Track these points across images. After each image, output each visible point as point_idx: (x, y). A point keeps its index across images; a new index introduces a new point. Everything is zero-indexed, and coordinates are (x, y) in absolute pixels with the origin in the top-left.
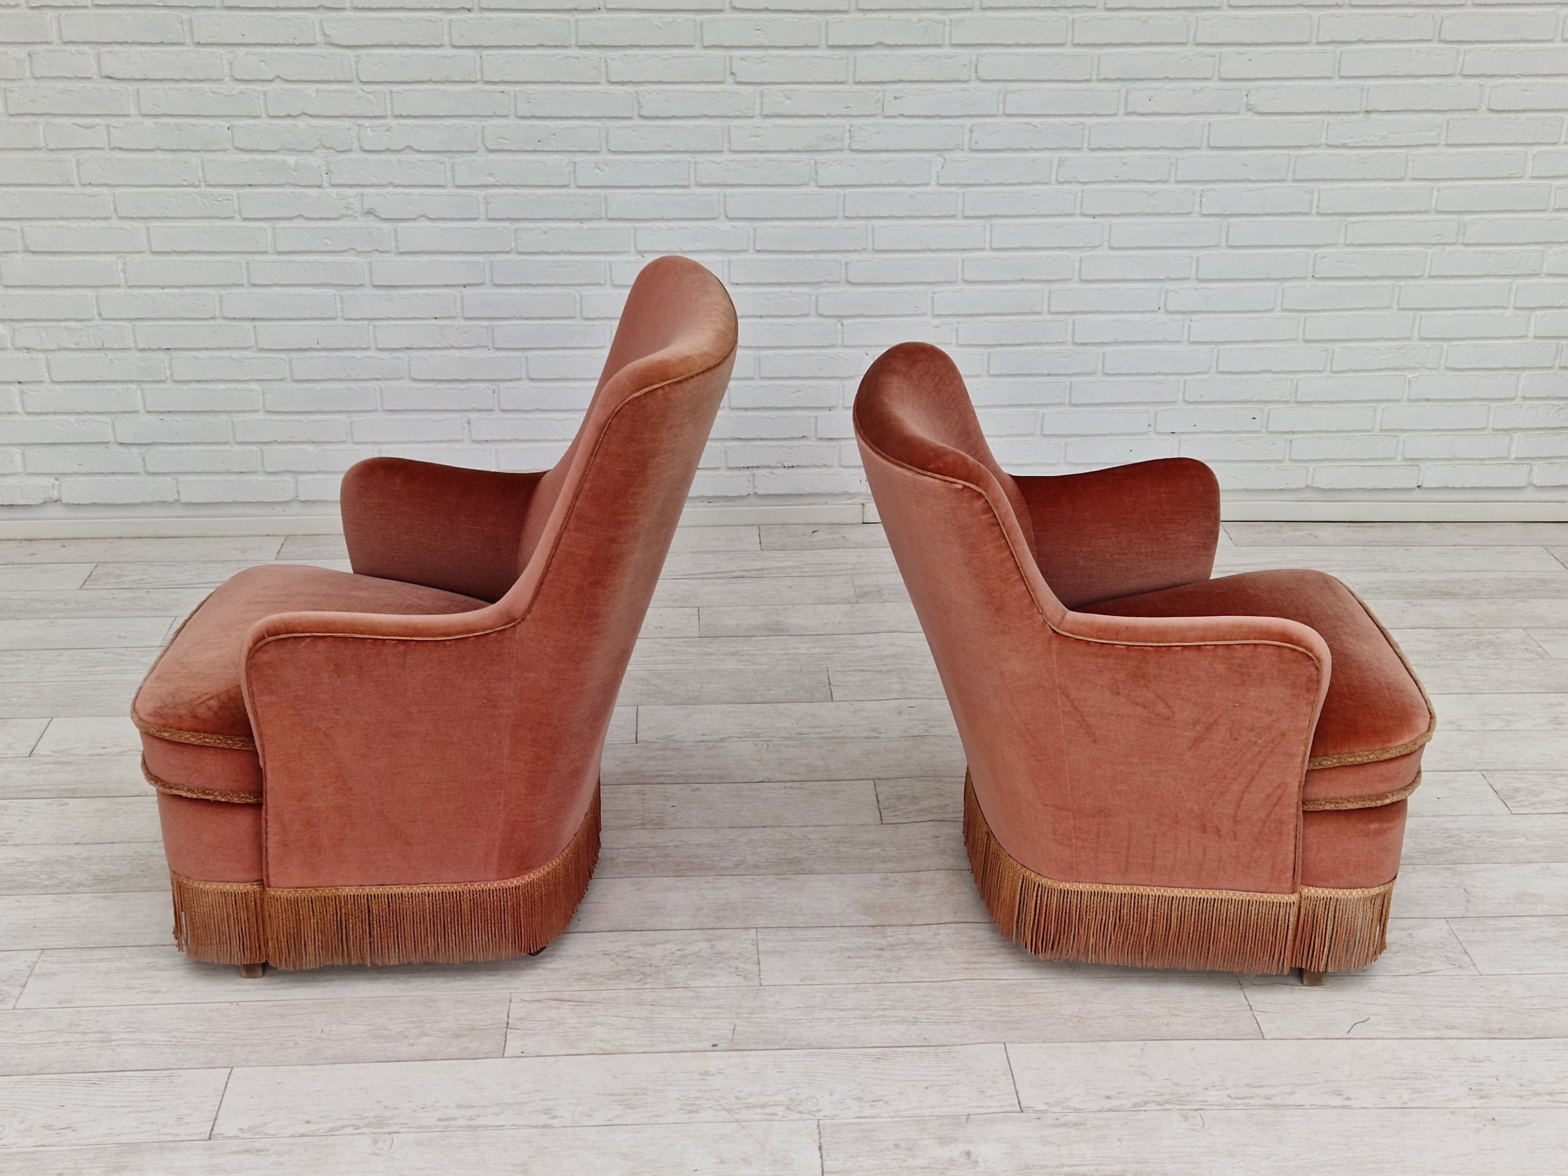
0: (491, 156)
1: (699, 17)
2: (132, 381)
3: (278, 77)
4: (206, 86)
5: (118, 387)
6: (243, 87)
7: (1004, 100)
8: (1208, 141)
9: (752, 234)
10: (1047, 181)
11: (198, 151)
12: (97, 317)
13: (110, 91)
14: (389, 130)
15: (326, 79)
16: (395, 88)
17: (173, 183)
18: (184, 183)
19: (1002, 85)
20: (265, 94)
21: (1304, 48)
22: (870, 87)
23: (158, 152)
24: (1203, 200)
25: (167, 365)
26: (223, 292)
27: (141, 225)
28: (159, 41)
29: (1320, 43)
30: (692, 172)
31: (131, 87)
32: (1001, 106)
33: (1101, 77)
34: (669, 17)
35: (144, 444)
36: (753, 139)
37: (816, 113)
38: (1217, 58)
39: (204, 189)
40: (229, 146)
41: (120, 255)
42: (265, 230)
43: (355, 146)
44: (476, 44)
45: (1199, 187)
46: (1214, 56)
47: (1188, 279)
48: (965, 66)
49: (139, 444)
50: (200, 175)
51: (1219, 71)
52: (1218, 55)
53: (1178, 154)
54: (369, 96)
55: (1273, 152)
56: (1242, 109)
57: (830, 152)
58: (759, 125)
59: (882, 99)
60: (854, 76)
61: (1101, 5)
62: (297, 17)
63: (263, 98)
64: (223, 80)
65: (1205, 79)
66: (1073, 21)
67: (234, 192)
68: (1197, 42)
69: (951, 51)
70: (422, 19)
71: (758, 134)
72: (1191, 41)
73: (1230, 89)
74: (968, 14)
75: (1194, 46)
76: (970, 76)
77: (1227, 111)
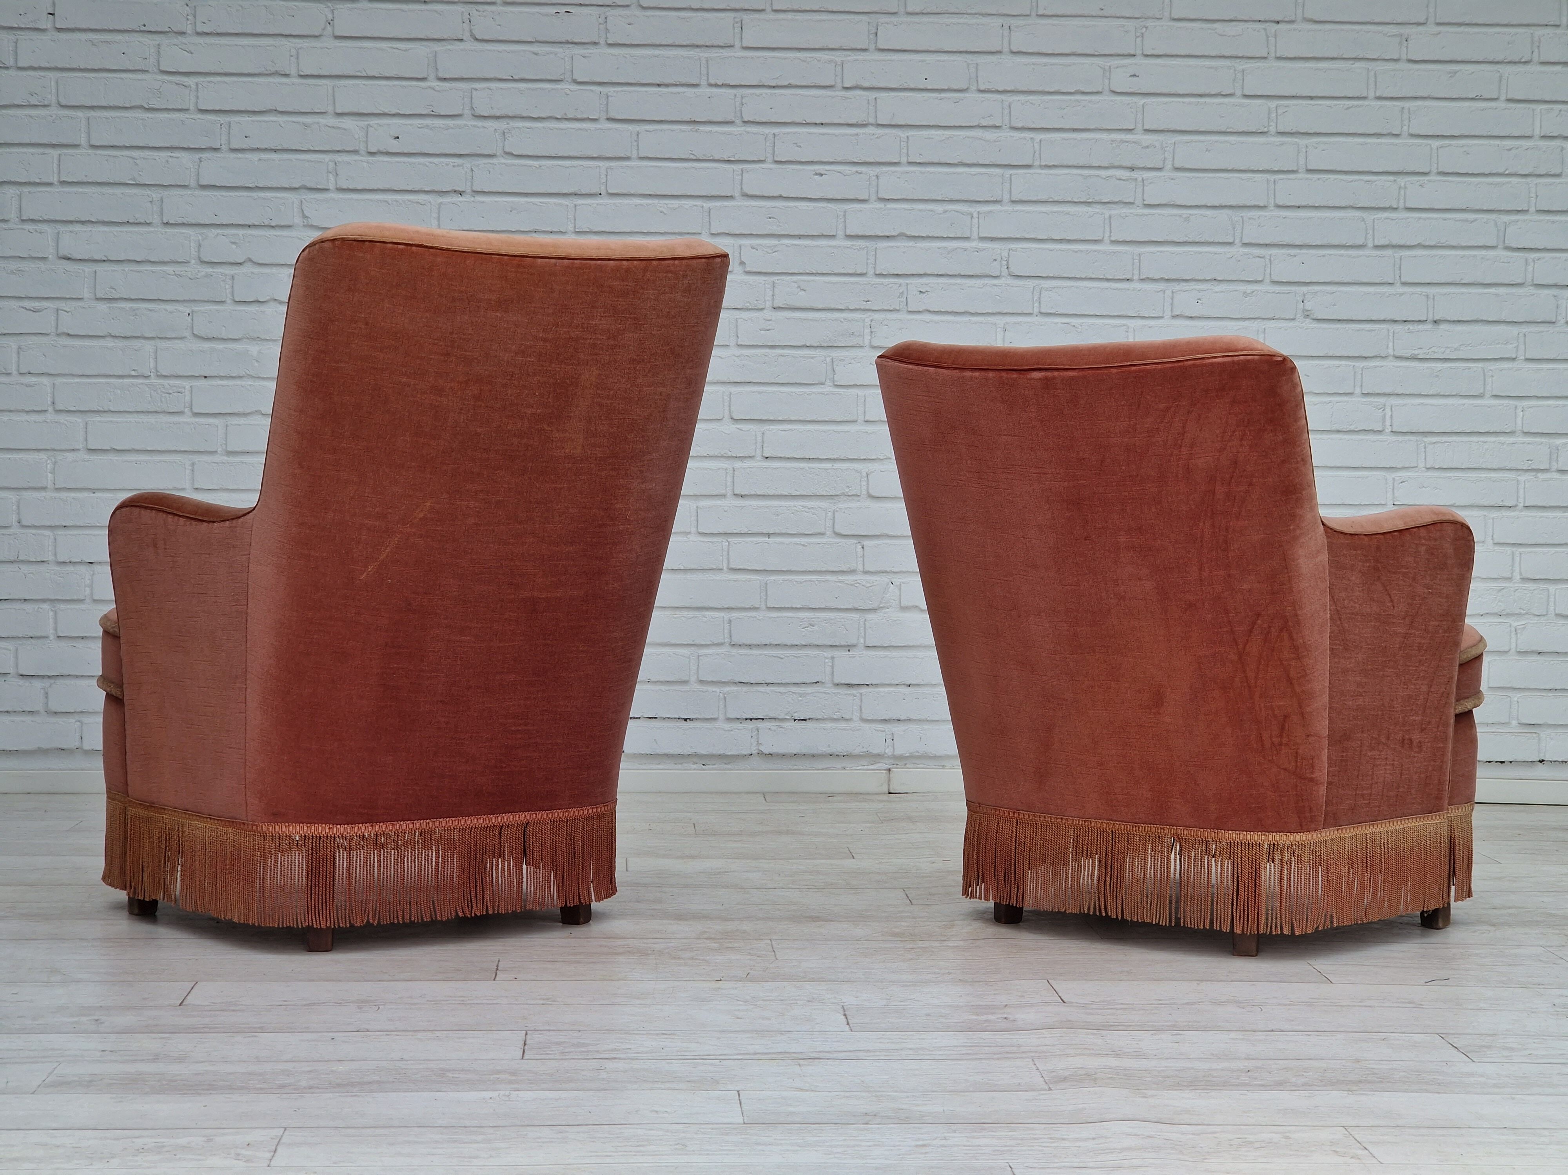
1: (707, 204)
2: (44, 601)
3: (250, 260)
4: (169, 269)
5: (28, 607)
6: (209, 270)
7: (1040, 298)
9: (759, 439)
11: (153, 338)
12: (15, 524)
13: (66, 271)
17: (120, 373)
18: (133, 373)
19: (1036, 282)
20: (233, 277)
21: (1360, 252)
22: (892, 280)
23: (109, 339)
25: (88, 582)
27: (79, 420)
28: (125, 220)
29: (1377, 247)
31: (88, 268)
32: (1036, 304)
33: (1143, 277)
34: (675, 203)
35: (49, 677)
36: (762, 332)
37: (833, 307)
38: (1267, 260)
39: (154, 380)
40: (187, 334)
41: (50, 453)
42: (217, 427)
46: (1263, 257)
48: (995, 260)
49: (43, 677)
50: (152, 365)
51: (1270, 274)
52: (1268, 257)
55: (1337, 362)
56: (1298, 316)
57: (848, 349)
58: (769, 318)
59: (905, 293)
60: (875, 268)
61: (1138, 201)
62: (276, 198)
63: (230, 282)
64: (188, 262)
65: (1256, 282)
66: (1110, 217)
67: (187, 384)
68: (1244, 242)
69: (980, 245)
70: (409, 201)
71: (768, 328)
72: (1237, 241)
73: (1284, 293)
74: (997, 207)
75: (1242, 246)
76: (1001, 272)
77: (1283, 317)
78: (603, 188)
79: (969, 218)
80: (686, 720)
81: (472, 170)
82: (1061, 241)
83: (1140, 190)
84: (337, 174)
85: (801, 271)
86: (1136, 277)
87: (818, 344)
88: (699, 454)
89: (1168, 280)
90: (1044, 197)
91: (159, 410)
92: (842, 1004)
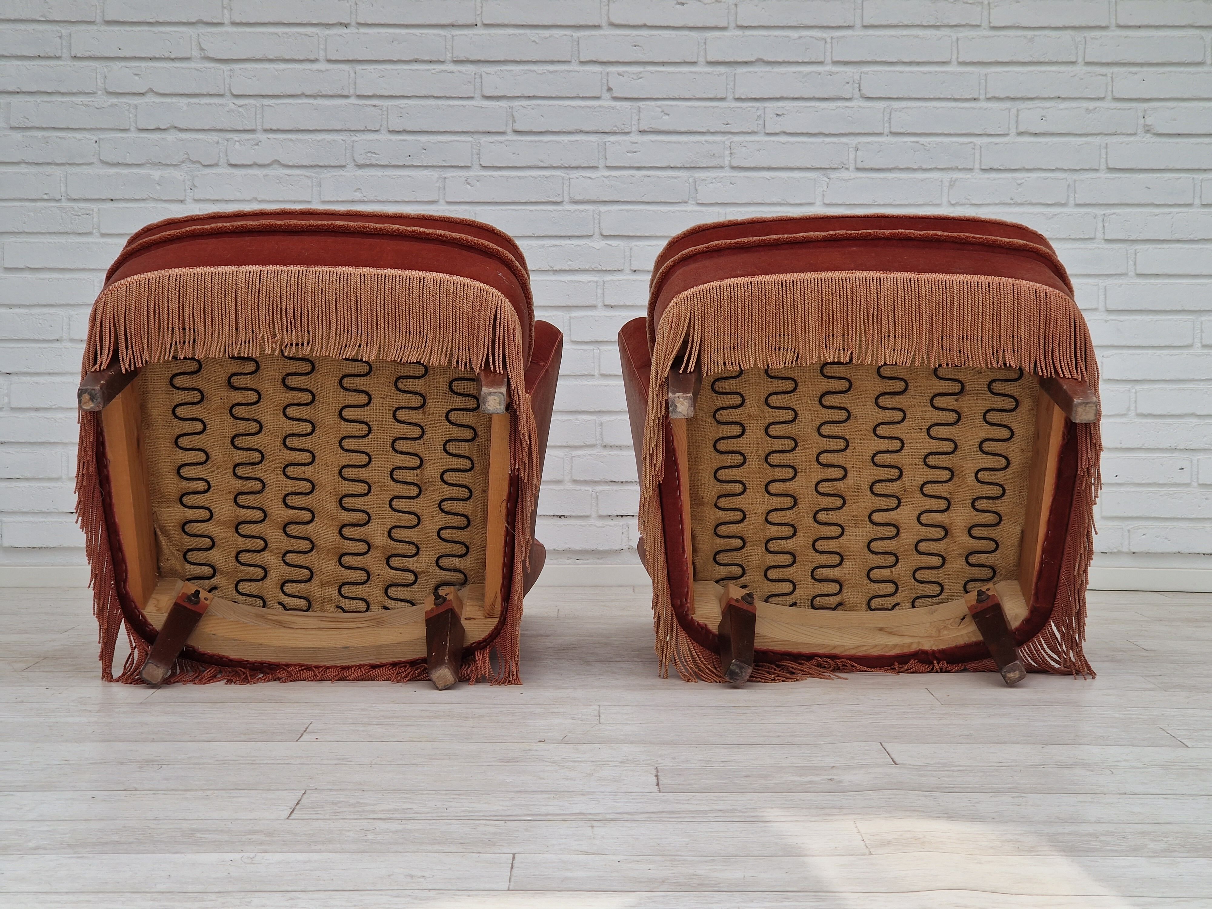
0: (360, 172)
1: (576, 34)
3: (151, 90)
4: (78, 100)
6: (114, 100)
7: (890, 119)
8: (1107, 164)
9: (628, 254)
10: (938, 202)
11: (63, 164)
14: (257, 144)
15: (197, 92)
16: (266, 102)
17: (34, 197)
18: (46, 197)
19: (887, 103)
20: (136, 107)
21: (1200, 69)
22: (750, 104)
23: (23, 165)
24: (1106, 225)
25: (6, 391)
26: (72, 313)
28: (37, 54)
30: (566, 188)
32: (887, 125)
33: (989, 96)
34: (546, 33)
36: (629, 154)
37: (695, 130)
38: (1109, 79)
39: (65, 204)
40: (95, 160)
43: (222, 161)
44: (350, 58)
45: (1100, 212)
46: (1105, 75)
47: (1096, 309)
48: (848, 83)
50: (63, 189)
51: (1112, 91)
52: (1109, 75)
53: (1076, 176)
54: (240, 109)
55: (1177, 175)
56: (1139, 131)
57: (710, 169)
58: (636, 141)
59: (763, 115)
60: (734, 92)
61: (985, 24)
62: (175, 32)
63: (133, 111)
64: (95, 93)
65: (1098, 99)
66: (958, 39)
67: (95, 206)
68: (1086, 61)
69: (833, 68)
70: (298, 33)
71: (635, 150)
72: (1080, 60)
73: (1125, 109)
74: (849, 32)
75: (1084, 65)
76: (853, 94)
77: (1124, 132)
78: (478, 19)
79: (823, 42)
80: (560, 517)
81: (356, 4)
82: (910, 63)
83: (985, 13)
84: (231, 9)
85: (665, 97)
86: (982, 97)
87: (681, 165)
88: (571, 268)
89: (1013, 99)
90: (894, 22)
91: (69, 231)
92: (656, 765)
